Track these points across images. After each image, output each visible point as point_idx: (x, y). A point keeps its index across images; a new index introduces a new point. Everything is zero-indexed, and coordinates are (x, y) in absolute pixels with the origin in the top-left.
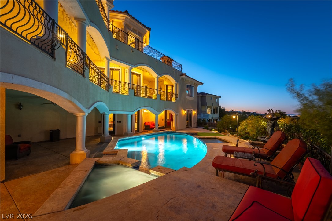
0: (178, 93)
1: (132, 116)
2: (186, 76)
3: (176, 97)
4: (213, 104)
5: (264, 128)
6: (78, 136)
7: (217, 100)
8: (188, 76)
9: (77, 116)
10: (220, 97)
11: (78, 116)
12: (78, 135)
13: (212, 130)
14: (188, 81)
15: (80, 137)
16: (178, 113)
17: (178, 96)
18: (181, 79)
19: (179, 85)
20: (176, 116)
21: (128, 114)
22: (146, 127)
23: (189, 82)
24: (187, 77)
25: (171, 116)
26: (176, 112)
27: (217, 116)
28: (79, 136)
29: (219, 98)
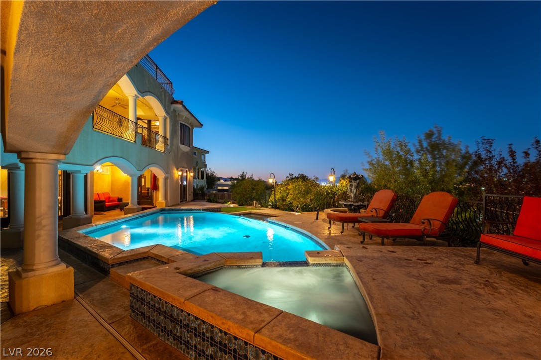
0: (168, 136)
1: (86, 177)
2: (184, 106)
3: (166, 143)
4: (197, 162)
5: (327, 192)
6: (40, 223)
7: (203, 156)
8: (185, 107)
9: (34, 161)
10: (208, 152)
11: (39, 161)
12: (37, 221)
13: (226, 203)
14: (183, 116)
15: (45, 226)
16: (169, 175)
17: (169, 142)
18: (172, 110)
19: (170, 121)
20: (166, 179)
21: (79, 172)
22: (97, 204)
23: (184, 118)
24: (183, 109)
25: (155, 179)
26: (167, 173)
27: (203, 183)
28: (44, 222)
29: (206, 154)
